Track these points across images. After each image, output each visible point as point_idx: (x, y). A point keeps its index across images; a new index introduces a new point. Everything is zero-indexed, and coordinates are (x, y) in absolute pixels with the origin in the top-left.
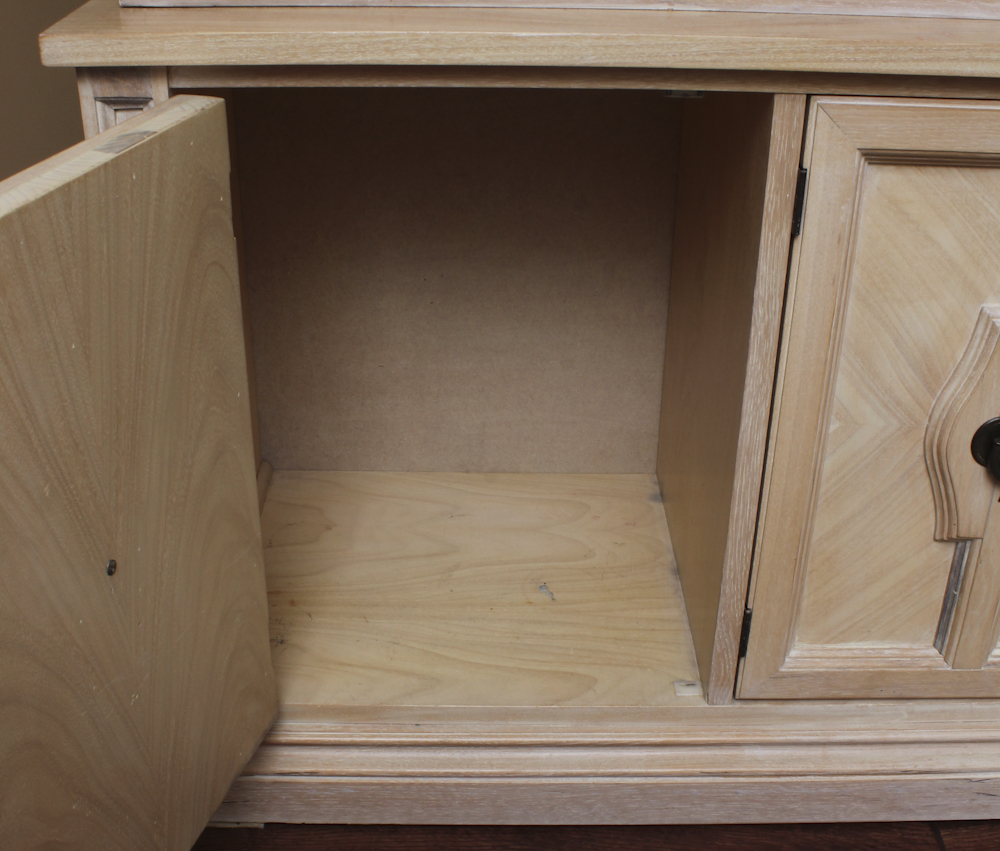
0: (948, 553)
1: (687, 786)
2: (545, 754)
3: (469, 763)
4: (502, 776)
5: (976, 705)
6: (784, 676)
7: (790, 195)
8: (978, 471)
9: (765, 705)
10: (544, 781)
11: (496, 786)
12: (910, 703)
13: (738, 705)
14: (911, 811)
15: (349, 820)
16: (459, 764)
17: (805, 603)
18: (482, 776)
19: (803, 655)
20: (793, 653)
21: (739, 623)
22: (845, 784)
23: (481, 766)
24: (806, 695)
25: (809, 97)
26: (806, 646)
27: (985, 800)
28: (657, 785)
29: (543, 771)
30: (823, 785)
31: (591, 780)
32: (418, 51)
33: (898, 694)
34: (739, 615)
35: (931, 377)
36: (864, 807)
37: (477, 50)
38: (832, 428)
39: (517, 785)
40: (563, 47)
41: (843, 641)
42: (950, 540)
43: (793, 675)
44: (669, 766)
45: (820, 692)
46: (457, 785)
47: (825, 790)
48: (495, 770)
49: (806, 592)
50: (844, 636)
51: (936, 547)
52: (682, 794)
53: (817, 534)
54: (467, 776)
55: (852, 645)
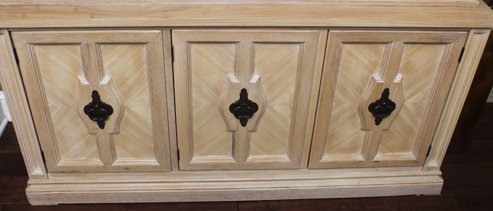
0: (231, 134)
1: (168, 193)
2: (130, 185)
3: (110, 187)
4: (119, 191)
5: (245, 171)
6: (191, 165)
7: (170, 52)
8: (232, 115)
9: (188, 172)
10: (130, 192)
11: (118, 193)
12: (227, 171)
13: (180, 172)
14: (230, 198)
15: (81, 203)
16: (108, 188)
17: (195, 146)
18: (114, 191)
19: (196, 159)
20: (193, 159)
21: (176, 152)
22: (211, 192)
23: (113, 188)
24: (198, 169)
25: (171, 30)
26: (197, 157)
27: (250, 196)
28: (160, 192)
29: (130, 189)
30: (205, 192)
31: (143, 191)
32: (68, 24)
33: (223, 169)
34: (176, 150)
35: (218, 92)
36: (218, 197)
37: (83, 24)
38: (193, 105)
39: (123, 193)
40: (104, 23)
41: (207, 155)
42: (231, 131)
43: (194, 164)
44: (163, 187)
45: (202, 168)
46: (107, 193)
47: (206, 193)
48: (117, 189)
49: (194, 143)
50: (207, 154)
51: (227, 133)
52: (168, 194)
53: (194, 130)
54: (110, 191)
55: (210, 156)
